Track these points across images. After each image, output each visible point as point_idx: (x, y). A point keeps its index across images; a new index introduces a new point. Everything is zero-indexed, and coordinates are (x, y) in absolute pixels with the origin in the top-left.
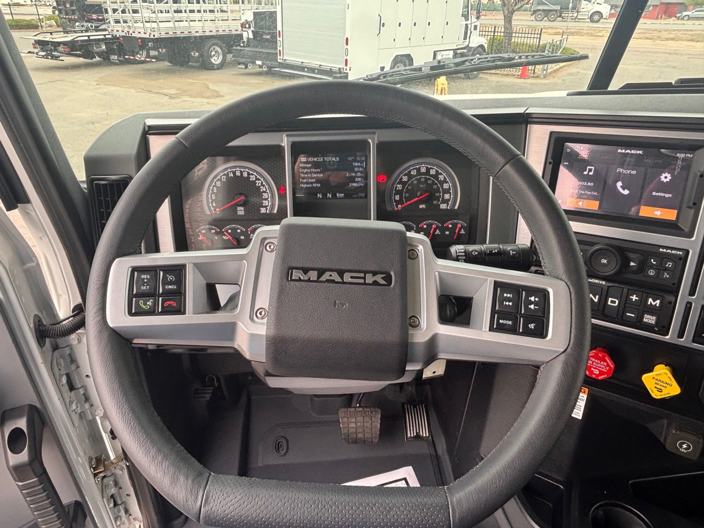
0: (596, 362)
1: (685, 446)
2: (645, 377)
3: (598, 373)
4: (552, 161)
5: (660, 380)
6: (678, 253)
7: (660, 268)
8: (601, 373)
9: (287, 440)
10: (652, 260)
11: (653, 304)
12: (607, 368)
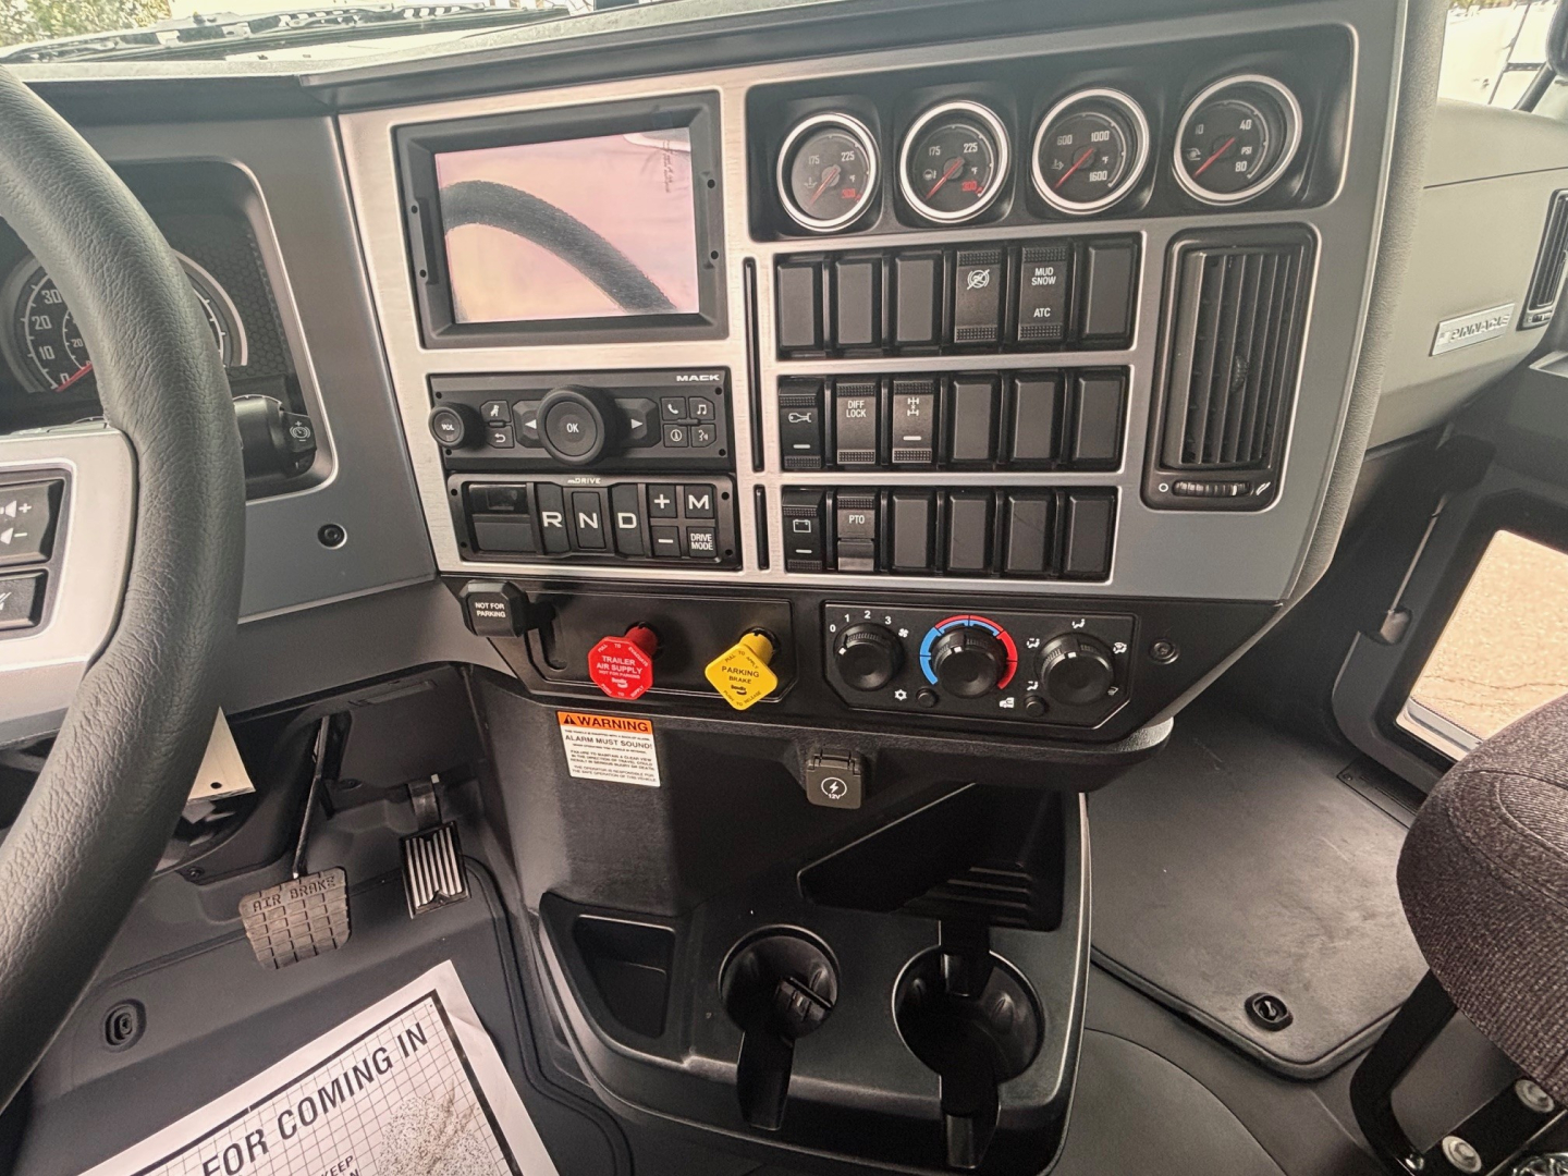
0: (615, 663)
1: (834, 787)
2: (710, 670)
3: (625, 686)
4: (417, 205)
5: (735, 670)
6: (712, 378)
7: (689, 421)
8: (633, 684)
9: (139, 1007)
10: (670, 406)
11: (699, 505)
12: (640, 671)
